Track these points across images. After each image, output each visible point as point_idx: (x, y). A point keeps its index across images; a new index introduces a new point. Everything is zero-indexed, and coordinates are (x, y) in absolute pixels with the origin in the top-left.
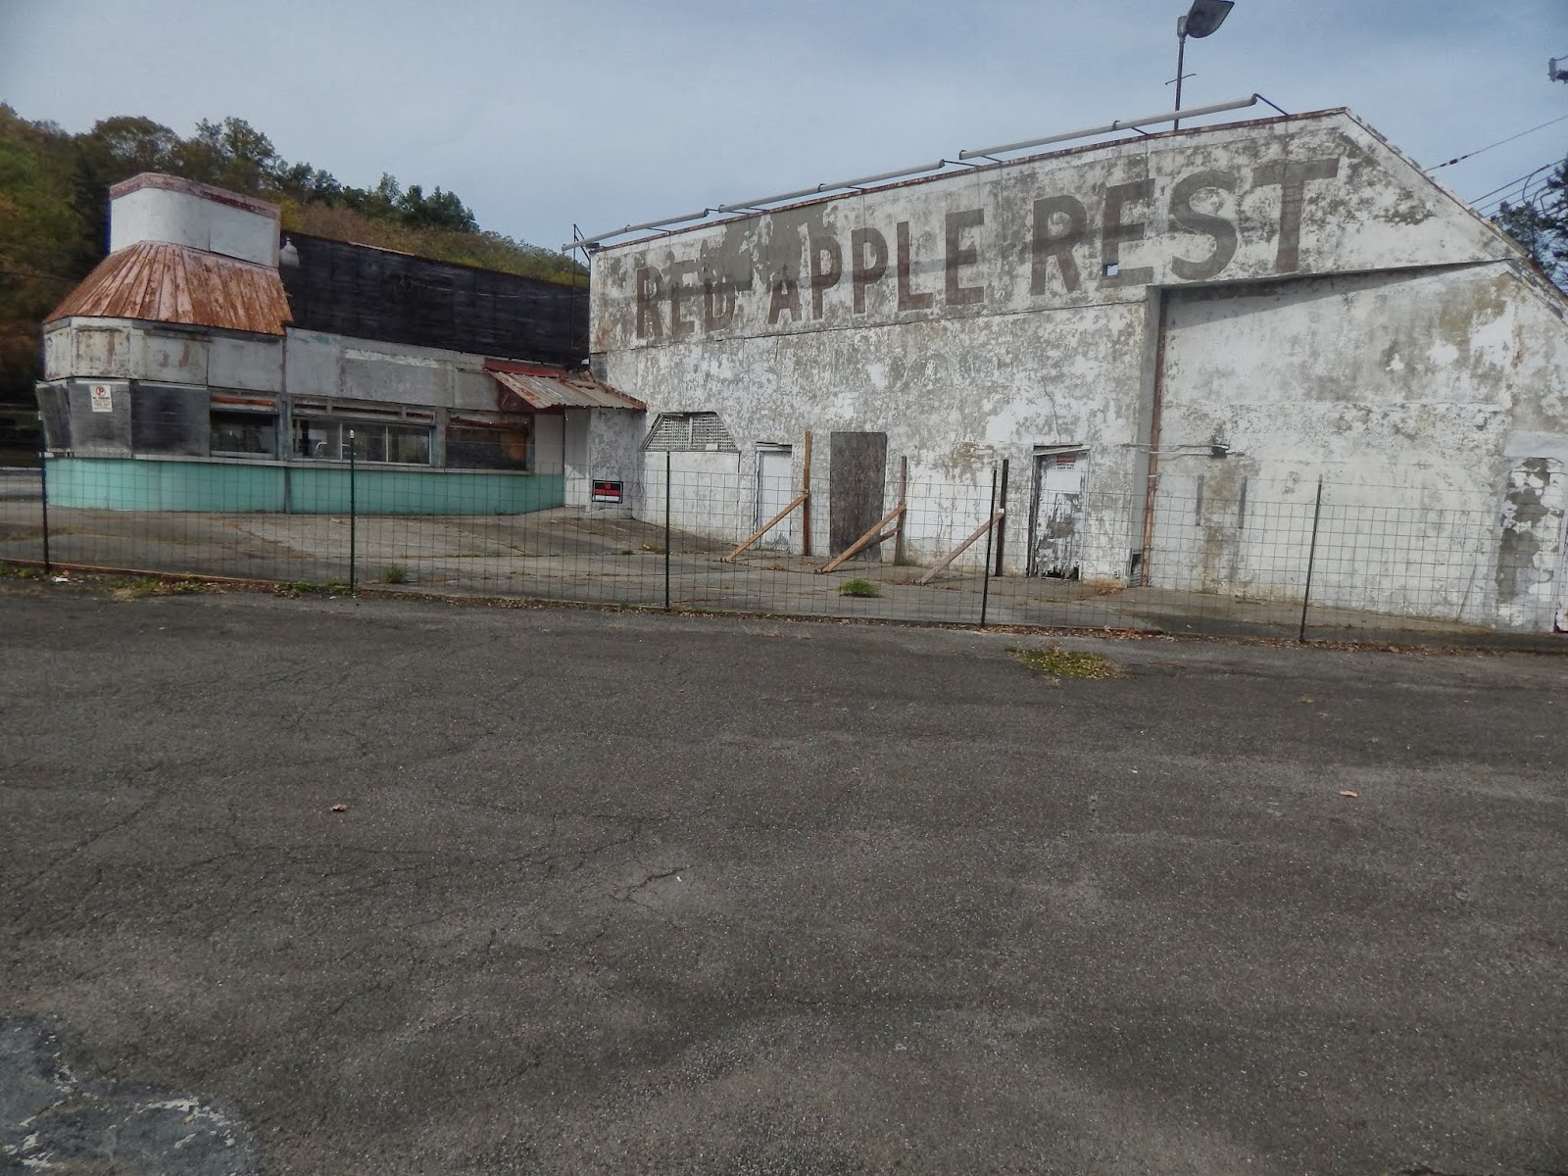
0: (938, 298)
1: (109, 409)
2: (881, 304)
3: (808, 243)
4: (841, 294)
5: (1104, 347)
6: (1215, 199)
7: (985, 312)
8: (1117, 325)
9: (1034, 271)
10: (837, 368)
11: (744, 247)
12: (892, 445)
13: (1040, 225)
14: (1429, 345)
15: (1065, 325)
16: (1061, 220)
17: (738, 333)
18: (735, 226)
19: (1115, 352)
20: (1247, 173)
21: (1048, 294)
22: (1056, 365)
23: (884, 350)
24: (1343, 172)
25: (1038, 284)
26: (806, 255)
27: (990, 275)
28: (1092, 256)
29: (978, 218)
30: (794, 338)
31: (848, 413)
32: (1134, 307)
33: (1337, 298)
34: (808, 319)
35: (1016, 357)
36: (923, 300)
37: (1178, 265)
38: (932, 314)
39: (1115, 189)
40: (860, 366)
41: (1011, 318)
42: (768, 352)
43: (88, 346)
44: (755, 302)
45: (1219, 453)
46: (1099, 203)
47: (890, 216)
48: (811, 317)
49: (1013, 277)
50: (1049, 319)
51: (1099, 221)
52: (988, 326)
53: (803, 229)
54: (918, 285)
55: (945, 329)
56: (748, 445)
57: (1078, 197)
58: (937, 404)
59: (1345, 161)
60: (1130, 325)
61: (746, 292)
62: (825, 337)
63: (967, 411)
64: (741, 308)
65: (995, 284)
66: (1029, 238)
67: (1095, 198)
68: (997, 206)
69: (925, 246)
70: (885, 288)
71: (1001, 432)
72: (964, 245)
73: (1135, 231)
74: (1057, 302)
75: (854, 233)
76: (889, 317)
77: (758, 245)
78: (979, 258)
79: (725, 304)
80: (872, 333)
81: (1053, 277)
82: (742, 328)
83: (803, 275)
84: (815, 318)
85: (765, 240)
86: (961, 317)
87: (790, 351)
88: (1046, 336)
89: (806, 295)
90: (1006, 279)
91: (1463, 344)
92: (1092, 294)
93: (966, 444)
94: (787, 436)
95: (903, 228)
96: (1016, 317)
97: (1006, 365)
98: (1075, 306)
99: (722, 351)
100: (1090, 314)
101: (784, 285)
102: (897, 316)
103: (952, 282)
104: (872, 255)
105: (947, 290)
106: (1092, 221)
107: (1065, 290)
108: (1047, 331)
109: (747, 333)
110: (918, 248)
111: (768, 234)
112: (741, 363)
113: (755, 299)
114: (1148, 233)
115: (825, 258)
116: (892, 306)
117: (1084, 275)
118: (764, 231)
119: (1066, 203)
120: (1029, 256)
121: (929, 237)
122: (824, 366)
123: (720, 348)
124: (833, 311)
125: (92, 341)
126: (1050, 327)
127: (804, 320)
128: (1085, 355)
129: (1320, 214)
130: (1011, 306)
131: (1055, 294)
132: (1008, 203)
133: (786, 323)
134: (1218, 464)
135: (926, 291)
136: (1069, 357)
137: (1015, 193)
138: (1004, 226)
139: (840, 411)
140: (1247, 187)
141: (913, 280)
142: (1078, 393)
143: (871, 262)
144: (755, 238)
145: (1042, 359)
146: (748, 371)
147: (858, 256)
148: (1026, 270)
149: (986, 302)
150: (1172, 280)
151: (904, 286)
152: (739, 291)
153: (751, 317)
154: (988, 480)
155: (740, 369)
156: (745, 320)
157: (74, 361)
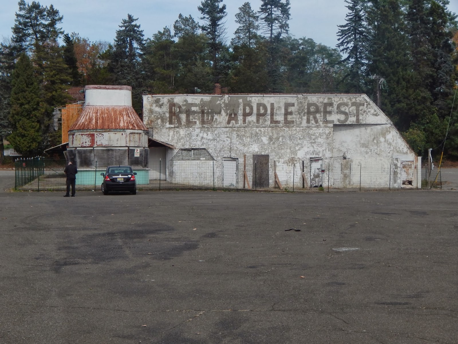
0: (282, 122)
1: (139, 156)
2: (265, 122)
3: (242, 104)
4: (253, 118)
5: (325, 136)
6: (345, 108)
7: (295, 126)
8: (327, 132)
9: (307, 118)
10: (252, 138)
11: (218, 102)
12: (271, 158)
13: (308, 109)
14: (380, 138)
15: (314, 131)
16: (313, 108)
17: (215, 126)
19: (327, 137)
20: (350, 104)
21: (311, 124)
22: (314, 140)
23: (266, 134)
24: (365, 106)
25: (308, 121)
26: (241, 107)
27: (296, 118)
28: (321, 116)
29: (293, 105)
30: (236, 129)
31: (257, 150)
32: (331, 128)
33: (364, 128)
34: (241, 124)
35: (304, 137)
36: (277, 122)
37: (339, 120)
38: (280, 125)
39: (325, 103)
40: (259, 137)
41: (302, 128)
42: (227, 132)
43: (134, 138)
44: (222, 118)
45: (345, 158)
46: (322, 106)
47: (268, 101)
48: (242, 123)
49: (302, 119)
50: (311, 129)
51: (322, 109)
52: (296, 130)
53: (241, 101)
54: (276, 119)
55: (284, 130)
56: (219, 158)
57: (317, 104)
58: (283, 148)
59: (365, 104)
60: (330, 132)
61: (218, 115)
62: (246, 129)
63: (292, 149)
64: (216, 119)
65: (297, 120)
66: (306, 111)
67: (321, 104)
68: (298, 103)
69: (278, 110)
70: (266, 118)
71: (301, 154)
72: (289, 110)
73: (330, 113)
74: (313, 126)
75: (258, 104)
76: (267, 125)
77: (224, 103)
78: (293, 114)
79: (210, 118)
80: (262, 129)
81: (312, 120)
82: (217, 125)
83: (240, 112)
84: (243, 124)
85: (227, 102)
86: (288, 127)
87: (235, 133)
88: (311, 133)
89: (240, 118)
90: (300, 119)
91: (385, 138)
92: (321, 125)
93: (292, 157)
94: (236, 156)
95: (272, 105)
96: (303, 128)
97: (301, 139)
98: (317, 127)
99: (208, 131)
100: (321, 129)
101: (233, 114)
102: (270, 125)
103: (286, 119)
104: (263, 110)
105: (284, 120)
106: (321, 109)
107: (315, 123)
108: (311, 132)
109: (219, 126)
110: (277, 109)
111: (228, 100)
112: (216, 135)
113: (222, 117)
114: (333, 113)
115: (248, 109)
116: (268, 123)
117: (319, 120)
118: (226, 99)
119: (314, 104)
120: (306, 115)
121: (280, 107)
122: (247, 137)
123: (207, 130)
124: (250, 123)
126: (312, 131)
127: (239, 124)
128: (320, 137)
129: (362, 113)
130: (302, 126)
131: (313, 124)
132: (301, 103)
133: (233, 124)
134: (345, 160)
135: (279, 120)
136: (317, 138)
137: (303, 101)
138: (300, 107)
139: (254, 149)
140: (350, 106)
141: (275, 117)
142: (319, 146)
143: (262, 111)
144: (223, 101)
145: (310, 138)
146: (219, 137)
147: (258, 110)
148: (305, 118)
149: (295, 124)
150: (338, 123)
151: (272, 118)
152: (215, 114)
153: (220, 122)
154: (298, 166)
155: (216, 136)
156: (218, 123)
157: (128, 142)
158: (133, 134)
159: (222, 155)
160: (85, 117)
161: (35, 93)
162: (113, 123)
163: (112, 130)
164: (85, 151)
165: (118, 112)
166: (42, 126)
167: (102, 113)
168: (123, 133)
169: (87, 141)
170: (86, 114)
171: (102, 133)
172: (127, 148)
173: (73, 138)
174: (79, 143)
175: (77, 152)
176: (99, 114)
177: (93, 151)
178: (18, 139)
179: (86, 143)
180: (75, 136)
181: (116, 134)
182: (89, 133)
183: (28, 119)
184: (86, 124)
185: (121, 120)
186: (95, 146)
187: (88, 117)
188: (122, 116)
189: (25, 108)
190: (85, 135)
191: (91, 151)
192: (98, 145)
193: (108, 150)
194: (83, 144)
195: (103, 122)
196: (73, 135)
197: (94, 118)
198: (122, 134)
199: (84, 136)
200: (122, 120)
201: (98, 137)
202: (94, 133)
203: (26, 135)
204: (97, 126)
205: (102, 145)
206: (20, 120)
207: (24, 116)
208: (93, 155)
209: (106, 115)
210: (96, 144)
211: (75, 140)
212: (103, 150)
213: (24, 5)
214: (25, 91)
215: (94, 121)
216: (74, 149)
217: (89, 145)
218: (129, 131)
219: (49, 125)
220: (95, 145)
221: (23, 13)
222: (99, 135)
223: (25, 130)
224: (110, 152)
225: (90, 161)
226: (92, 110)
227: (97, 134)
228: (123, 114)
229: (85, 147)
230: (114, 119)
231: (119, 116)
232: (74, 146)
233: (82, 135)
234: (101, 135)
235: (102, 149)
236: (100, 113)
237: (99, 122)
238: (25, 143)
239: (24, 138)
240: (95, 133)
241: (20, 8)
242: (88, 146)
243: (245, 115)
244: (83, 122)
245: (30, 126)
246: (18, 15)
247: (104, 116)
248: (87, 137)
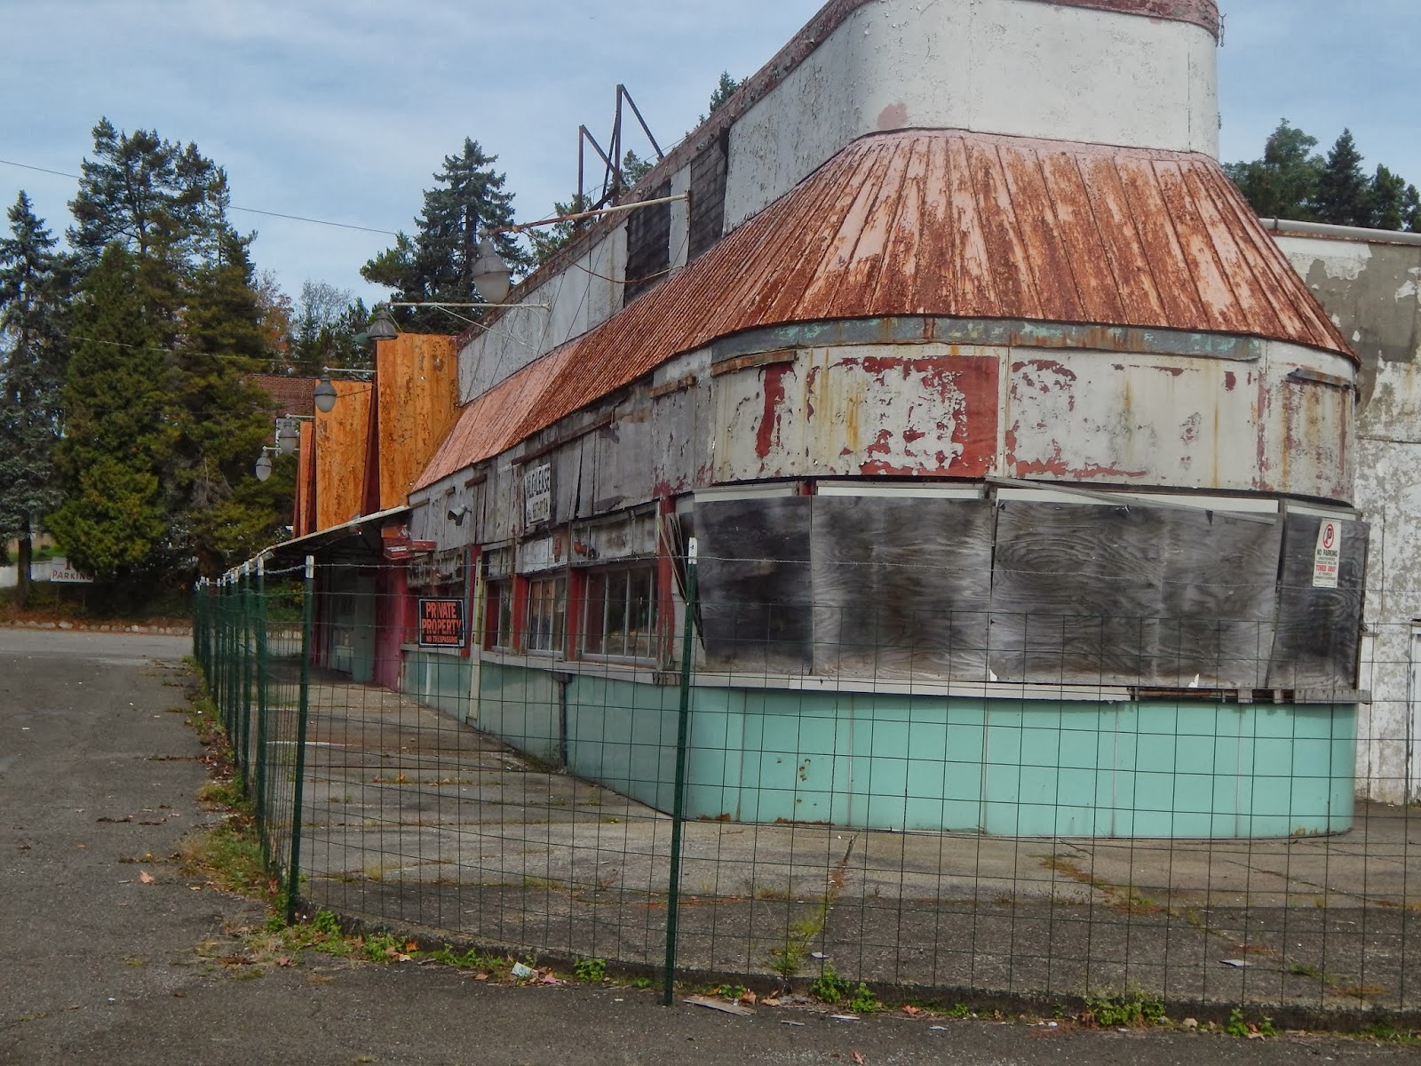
17: (1379, 430)
18: (1387, 253)
43: (1313, 421)
56: (1395, 624)
61: (1403, 365)
64: (1388, 390)
82: (1389, 424)
109: (1399, 432)
112: (1381, 482)
125: (1319, 410)
146: (1395, 498)
152: (1386, 360)
153: (1408, 408)
155: (1380, 492)
156: (1395, 411)
157: (1273, 453)
158: (1309, 388)
159: (1411, 602)
160: (882, 217)
161: (148, 374)
162: (1146, 282)
163: (1147, 336)
164: (900, 520)
165: (1154, 201)
166: (170, 487)
167: (1030, 192)
168: (1240, 370)
169: (921, 422)
170: (889, 190)
171: (1060, 358)
172: (1271, 506)
173: (774, 393)
174: (842, 438)
175: (818, 519)
176: (1004, 201)
177: (980, 519)
178: (83, 524)
179: (913, 446)
180: (793, 384)
181: (1176, 372)
182: (940, 350)
183: (121, 460)
184: (909, 269)
185: (1196, 264)
186: (1000, 470)
187: (910, 219)
188: (1195, 230)
189: (112, 423)
190: (907, 367)
191: (959, 521)
192: (1024, 467)
193: (1115, 517)
194: (887, 450)
195: (1053, 261)
196: (776, 369)
197: (969, 221)
198: (1230, 381)
199: (893, 376)
200: (1204, 258)
201: (1023, 388)
202: (989, 352)
203: (112, 514)
204: (1017, 292)
205: (1059, 468)
206: (94, 461)
207: (111, 451)
208: (978, 550)
209: (1065, 213)
210: (1010, 459)
211: (799, 416)
212: (1074, 512)
213: (112, 136)
214: (114, 367)
215: (976, 250)
216: (787, 492)
217: (940, 457)
218: (1282, 358)
219: (192, 483)
220: (1001, 460)
221: (105, 160)
222: (1031, 370)
223: (110, 498)
224: (1132, 538)
225: (944, 607)
226: (939, 160)
227: (1017, 367)
228: (1197, 217)
229: (904, 478)
230: (1135, 246)
231: (1169, 229)
232: (779, 462)
233: (874, 365)
234: (1049, 377)
235: (1059, 507)
236: (1013, 189)
237: (1018, 255)
238: (108, 540)
239: (106, 525)
240: (1002, 353)
241: (99, 145)
242: (932, 466)
244: (875, 262)
245: (126, 486)
246: (90, 168)
247: (1049, 217)
248: (925, 392)
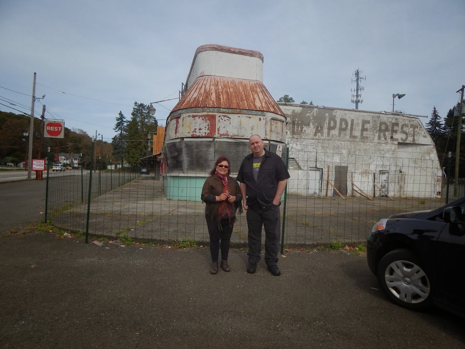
0: (359, 137)
2: (345, 136)
3: (328, 118)
4: (335, 132)
5: (391, 152)
6: (406, 129)
7: (368, 142)
8: (393, 148)
9: (379, 135)
10: (334, 150)
11: (308, 115)
12: (349, 169)
13: (380, 127)
14: (426, 156)
15: (384, 147)
16: (384, 127)
17: (303, 137)
19: (393, 153)
20: (409, 125)
21: (381, 140)
22: (383, 155)
23: (346, 147)
24: (419, 128)
25: (379, 138)
26: (327, 121)
27: (370, 135)
28: (389, 134)
29: (369, 122)
30: (321, 141)
31: (338, 161)
32: (396, 145)
33: (415, 147)
34: (326, 137)
35: (375, 152)
36: (355, 137)
37: (402, 139)
38: (357, 140)
39: (393, 123)
40: (340, 150)
41: (374, 144)
42: (313, 143)
43: (276, 127)
44: (310, 130)
45: (401, 172)
46: (391, 125)
47: (350, 117)
48: (327, 136)
49: (374, 136)
50: (381, 145)
51: (390, 128)
52: (369, 145)
53: (327, 115)
54: (354, 134)
55: (360, 144)
56: (306, 168)
57: (387, 123)
58: (359, 160)
59: (419, 126)
60: (395, 148)
61: (307, 127)
62: (330, 142)
63: (366, 162)
64: (305, 131)
65: (371, 136)
66: (378, 128)
67: (390, 124)
68: (373, 121)
69: (357, 126)
70: (346, 133)
71: (372, 168)
72: (365, 127)
73: (396, 132)
74: (383, 142)
75: (341, 119)
76: (347, 139)
77: (313, 115)
78: (368, 131)
79: (299, 129)
80: (343, 142)
81: (382, 137)
82: (305, 136)
83: (325, 125)
84: (328, 137)
85: (315, 114)
86: (363, 142)
87: (320, 144)
88: (381, 149)
89: (325, 131)
90: (373, 136)
91: (429, 156)
92: (389, 142)
93: (366, 170)
94: (321, 166)
95: (352, 121)
96: (375, 144)
97: (373, 153)
98: (386, 143)
99: (297, 141)
100: (389, 145)
101: (319, 127)
102: (349, 140)
103: (362, 134)
104: (344, 125)
105: (361, 136)
106: (389, 128)
107: (384, 140)
108: (381, 148)
109: (307, 137)
110: (355, 126)
111: (316, 113)
112: (304, 145)
113: (310, 129)
114: (398, 132)
115: (332, 123)
116: (348, 137)
117: (388, 138)
118: (315, 112)
119: (385, 123)
120: (378, 132)
121: (358, 124)
122: (330, 149)
123: (297, 140)
124: (333, 136)
125: (277, 125)
126: (382, 147)
127: (324, 137)
128: (388, 153)
129: (417, 134)
130: (374, 141)
131: (382, 141)
132: (375, 121)
133: (319, 137)
134: (401, 174)
135: (357, 135)
136: (385, 153)
137: (376, 119)
138: (374, 125)
139: (336, 160)
140: (409, 127)
141: (353, 132)
142: (387, 160)
143: (344, 126)
144: (312, 113)
145: (380, 153)
146: (306, 148)
147: (341, 124)
148: (377, 135)
149: (369, 140)
150: (401, 141)
151: (351, 133)
152: (305, 126)
153: (308, 134)
154: (371, 177)
155: (304, 147)
156: (306, 134)
157: (268, 133)
158: (275, 121)
159: (309, 164)
160: (198, 91)
161: (139, 137)
162: (245, 102)
163: (244, 111)
164: (198, 145)
165: (249, 88)
166: (143, 153)
167: (225, 86)
168: (262, 117)
169: (203, 127)
170: (200, 86)
171: (228, 115)
172: (267, 142)
173: (177, 122)
174: (188, 130)
175: (184, 145)
176: (220, 88)
177: (212, 144)
178: (130, 159)
179: (201, 131)
180: (180, 120)
181: (250, 118)
182: (205, 113)
183: (135, 149)
184: (201, 99)
185: (255, 99)
186: (216, 135)
187: (202, 91)
188: (256, 93)
189: (134, 144)
190: (199, 117)
191: (209, 145)
192: (221, 135)
193: (238, 144)
194: (196, 132)
195: (228, 98)
196: (178, 118)
197: (213, 91)
198: (260, 119)
199: (197, 118)
200: (257, 98)
201: (221, 120)
202: (214, 114)
203: (134, 157)
204: (220, 103)
205: (228, 135)
206: (131, 149)
207: (134, 148)
208: (212, 150)
209: (231, 90)
210: (218, 133)
211: (181, 126)
212: (230, 142)
213: (137, 104)
214: (134, 136)
215: (213, 96)
216: (179, 140)
217: (205, 133)
218: (270, 115)
219: (146, 153)
220: (217, 133)
221: (136, 107)
222: (222, 117)
223: (134, 155)
224: (241, 148)
225: (206, 160)
226: (209, 81)
227: (220, 116)
228: (256, 91)
229: (199, 137)
230: (244, 96)
231: (251, 93)
232: (179, 135)
233: (194, 117)
234: (226, 118)
235: (227, 142)
236: (222, 86)
237: (221, 97)
238: (134, 161)
239: (133, 159)
240: (217, 114)
241: (135, 105)
242: (204, 135)
243: (330, 128)
244: (195, 99)
245: (136, 153)
246: (134, 108)
247: (228, 90)
248: (203, 121)
